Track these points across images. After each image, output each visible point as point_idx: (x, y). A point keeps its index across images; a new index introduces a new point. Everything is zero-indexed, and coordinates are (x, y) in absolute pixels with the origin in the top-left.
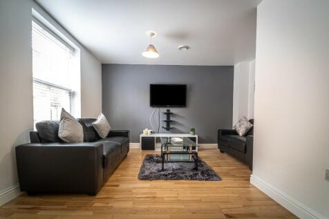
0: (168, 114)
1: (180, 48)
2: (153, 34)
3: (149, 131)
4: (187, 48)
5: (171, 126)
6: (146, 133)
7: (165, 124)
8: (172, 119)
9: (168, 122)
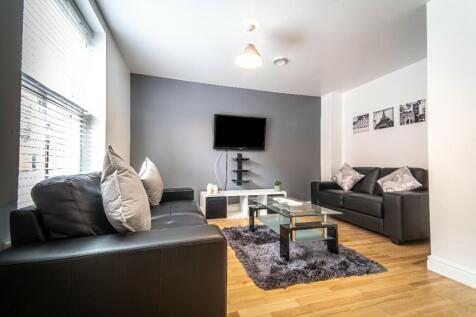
0: (240, 160)
1: (276, 62)
2: (253, 27)
3: (215, 188)
4: (286, 61)
5: (244, 179)
6: (211, 191)
7: (236, 175)
8: (244, 168)
9: (240, 172)
